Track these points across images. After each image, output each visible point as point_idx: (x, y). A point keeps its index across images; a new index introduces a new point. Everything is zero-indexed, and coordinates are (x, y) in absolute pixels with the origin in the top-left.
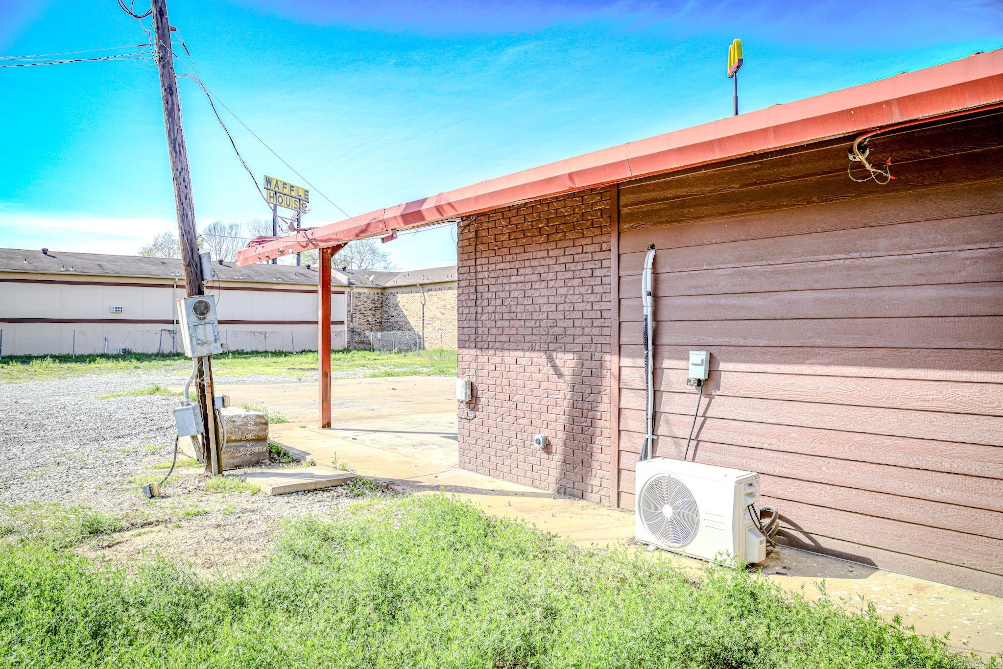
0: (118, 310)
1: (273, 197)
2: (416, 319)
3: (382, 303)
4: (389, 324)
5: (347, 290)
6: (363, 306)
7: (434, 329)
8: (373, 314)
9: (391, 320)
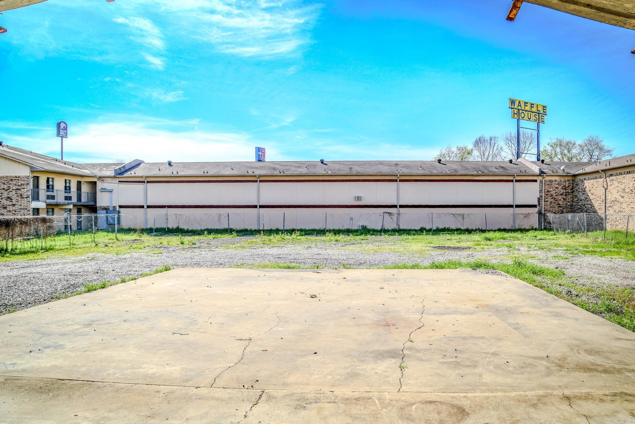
0: (359, 198)
1: (516, 114)
2: (599, 202)
3: (572, 189)
4: (578, 207)
5: (539, 179)
6: (555, 192)
7: (615, 211)
8: (564, 199)
9: (580, 204)
